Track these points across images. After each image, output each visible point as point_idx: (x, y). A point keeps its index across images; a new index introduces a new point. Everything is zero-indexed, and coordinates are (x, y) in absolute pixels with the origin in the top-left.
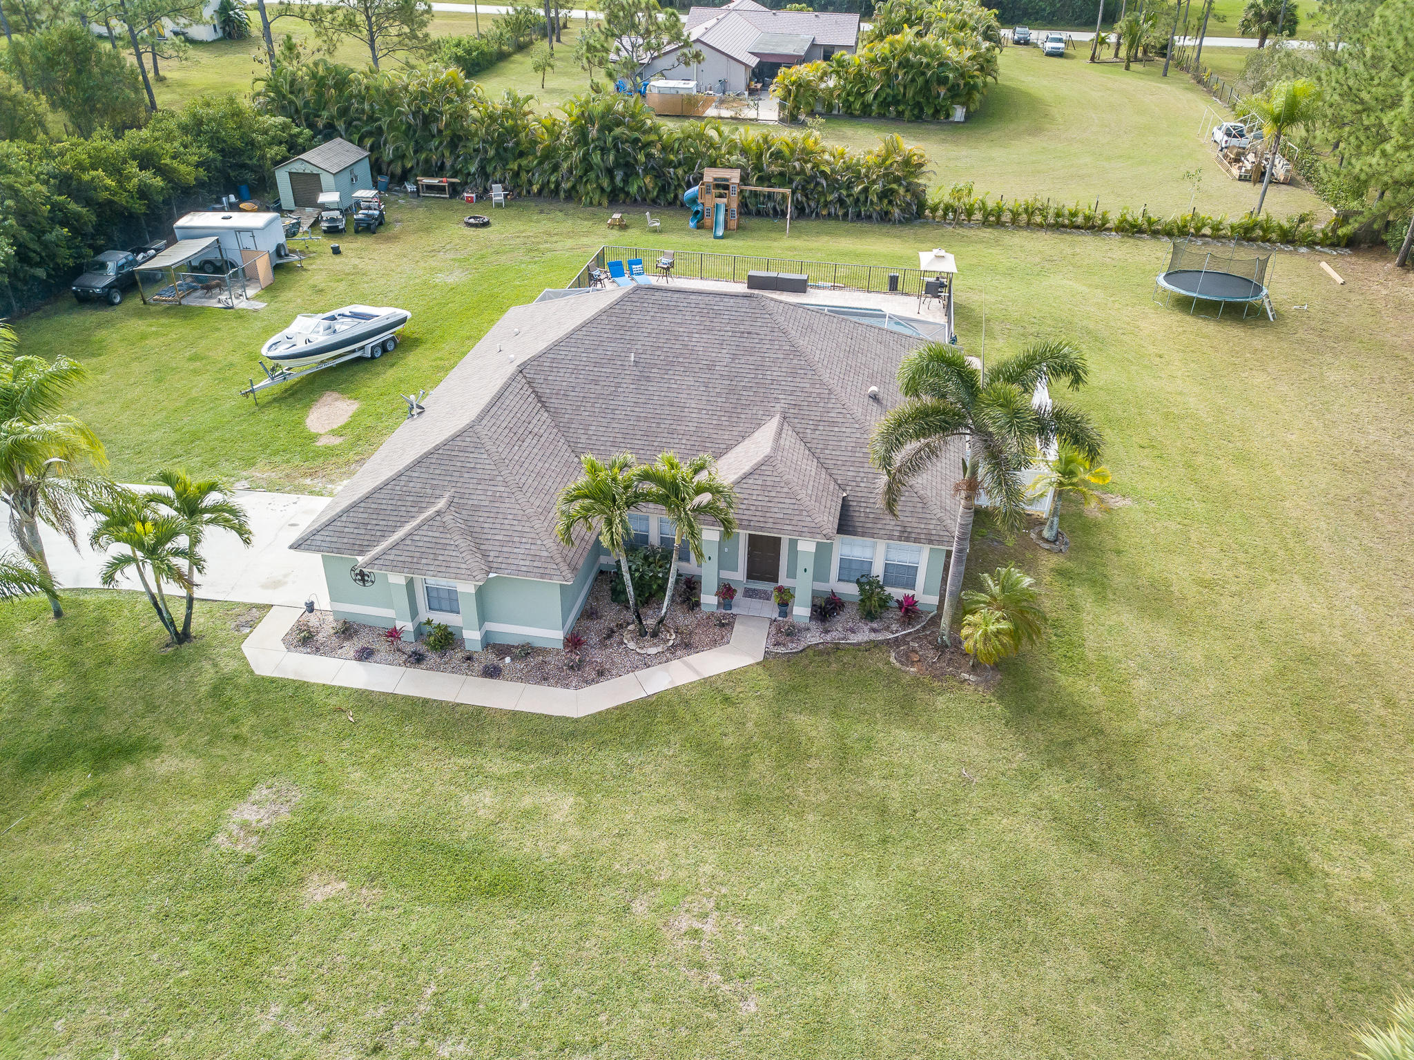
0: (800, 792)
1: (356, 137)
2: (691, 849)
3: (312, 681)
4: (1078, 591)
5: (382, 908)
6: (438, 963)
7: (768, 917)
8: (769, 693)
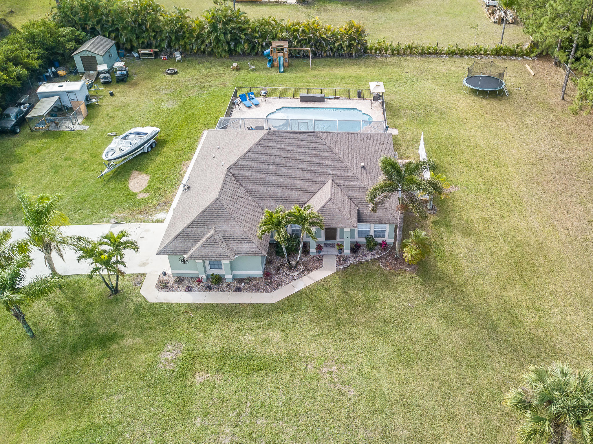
0: (356, 319)
1: (107, 33)
2: (323, 345)
3: (173, 302)
4: (441, 229)
5: (224, 381)
6: (249, 395)
7: (353, 364)
8: (340, 284)
